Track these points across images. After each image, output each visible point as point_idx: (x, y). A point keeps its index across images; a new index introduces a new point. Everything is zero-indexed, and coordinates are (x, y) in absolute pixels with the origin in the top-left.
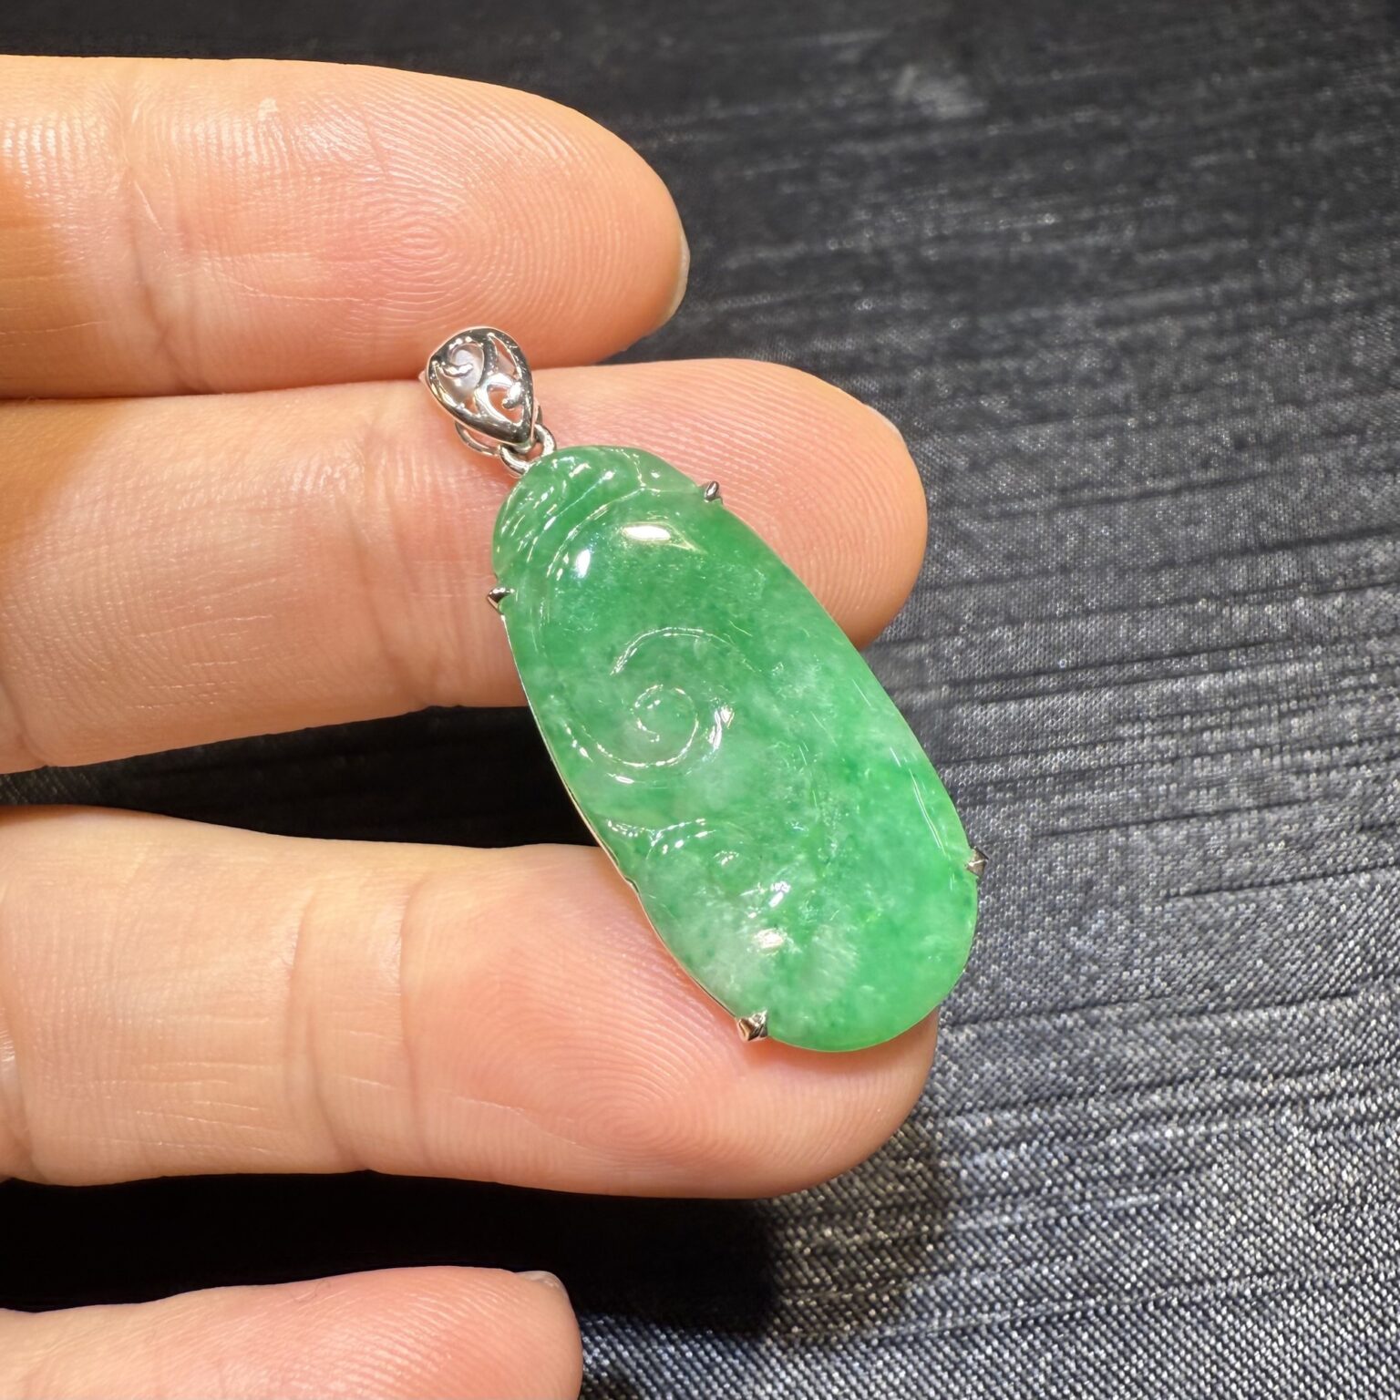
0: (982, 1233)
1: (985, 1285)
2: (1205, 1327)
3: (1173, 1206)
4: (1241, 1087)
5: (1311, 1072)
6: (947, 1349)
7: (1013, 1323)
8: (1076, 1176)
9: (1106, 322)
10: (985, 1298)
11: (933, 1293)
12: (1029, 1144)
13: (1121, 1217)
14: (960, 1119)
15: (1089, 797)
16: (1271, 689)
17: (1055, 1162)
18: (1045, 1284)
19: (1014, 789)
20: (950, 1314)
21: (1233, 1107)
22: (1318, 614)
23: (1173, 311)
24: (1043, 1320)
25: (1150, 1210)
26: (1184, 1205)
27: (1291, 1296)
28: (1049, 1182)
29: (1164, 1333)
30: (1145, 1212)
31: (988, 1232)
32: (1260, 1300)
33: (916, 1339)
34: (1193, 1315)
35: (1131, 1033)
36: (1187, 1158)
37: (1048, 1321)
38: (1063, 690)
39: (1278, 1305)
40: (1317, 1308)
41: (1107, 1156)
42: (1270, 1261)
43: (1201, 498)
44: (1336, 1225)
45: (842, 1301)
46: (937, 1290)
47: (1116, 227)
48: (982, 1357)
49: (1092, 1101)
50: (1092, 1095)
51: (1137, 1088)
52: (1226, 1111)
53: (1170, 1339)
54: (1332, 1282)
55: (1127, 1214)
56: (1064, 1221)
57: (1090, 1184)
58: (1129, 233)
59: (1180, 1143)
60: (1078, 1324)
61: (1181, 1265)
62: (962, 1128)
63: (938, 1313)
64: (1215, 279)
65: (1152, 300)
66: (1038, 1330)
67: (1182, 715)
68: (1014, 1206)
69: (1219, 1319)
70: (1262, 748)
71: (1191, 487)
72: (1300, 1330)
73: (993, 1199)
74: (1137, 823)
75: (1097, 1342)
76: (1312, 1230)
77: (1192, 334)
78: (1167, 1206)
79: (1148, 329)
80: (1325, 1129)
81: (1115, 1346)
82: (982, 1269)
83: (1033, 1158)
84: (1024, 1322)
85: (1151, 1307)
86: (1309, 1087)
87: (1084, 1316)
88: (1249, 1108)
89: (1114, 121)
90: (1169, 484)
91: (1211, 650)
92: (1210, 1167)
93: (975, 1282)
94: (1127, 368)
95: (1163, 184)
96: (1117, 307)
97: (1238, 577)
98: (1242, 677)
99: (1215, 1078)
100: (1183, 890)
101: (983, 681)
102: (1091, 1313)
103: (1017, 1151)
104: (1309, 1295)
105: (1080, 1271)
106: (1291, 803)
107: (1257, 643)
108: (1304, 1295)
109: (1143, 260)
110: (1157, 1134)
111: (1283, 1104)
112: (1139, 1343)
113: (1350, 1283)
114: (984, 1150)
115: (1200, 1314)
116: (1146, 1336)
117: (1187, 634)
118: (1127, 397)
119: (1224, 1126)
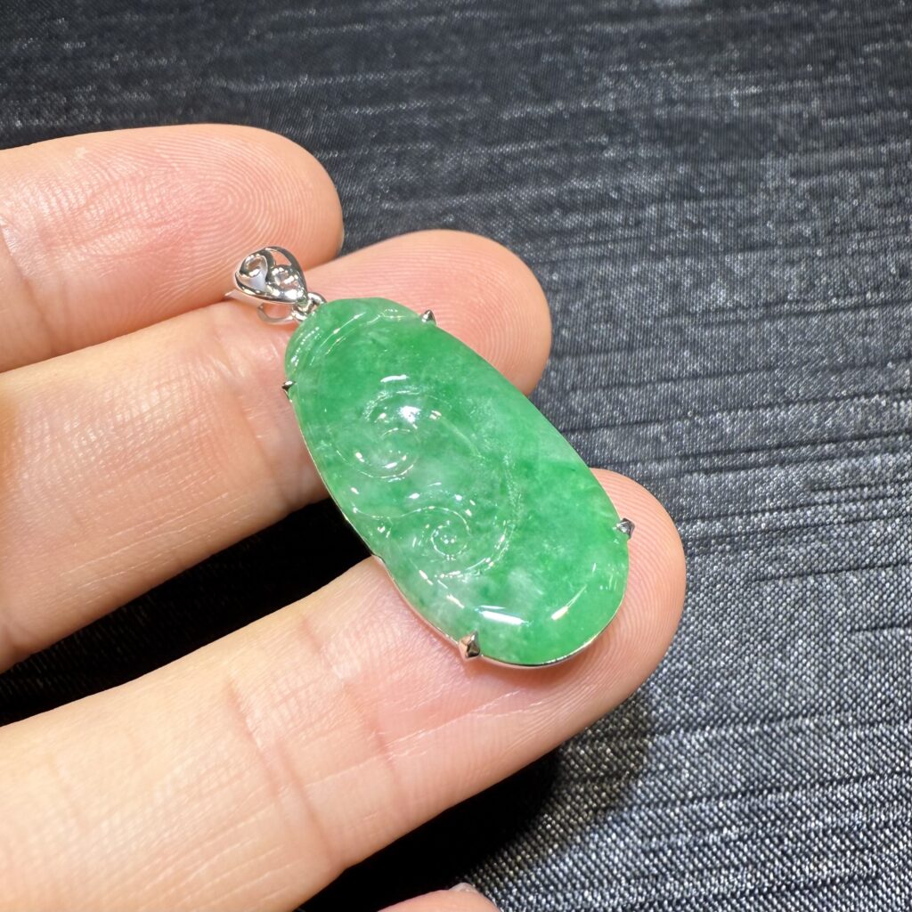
19: (732, 542)
23: (848, 166)
38: (769, 464)
43: (875, 314)
47: (806, 101)
51: (831, 783)
58: (815, 104)
64: (883, 142)
65: (835, 157)
67: (863, 486)
71: (867, 306)
77: (866, 185)
90: (850, 302)
91: (883, 435)
95: (841, 66)
96: (803, 161)
101: (708, 454)
114: (711, 831)
117: (865, 422)
118: (815, 233)
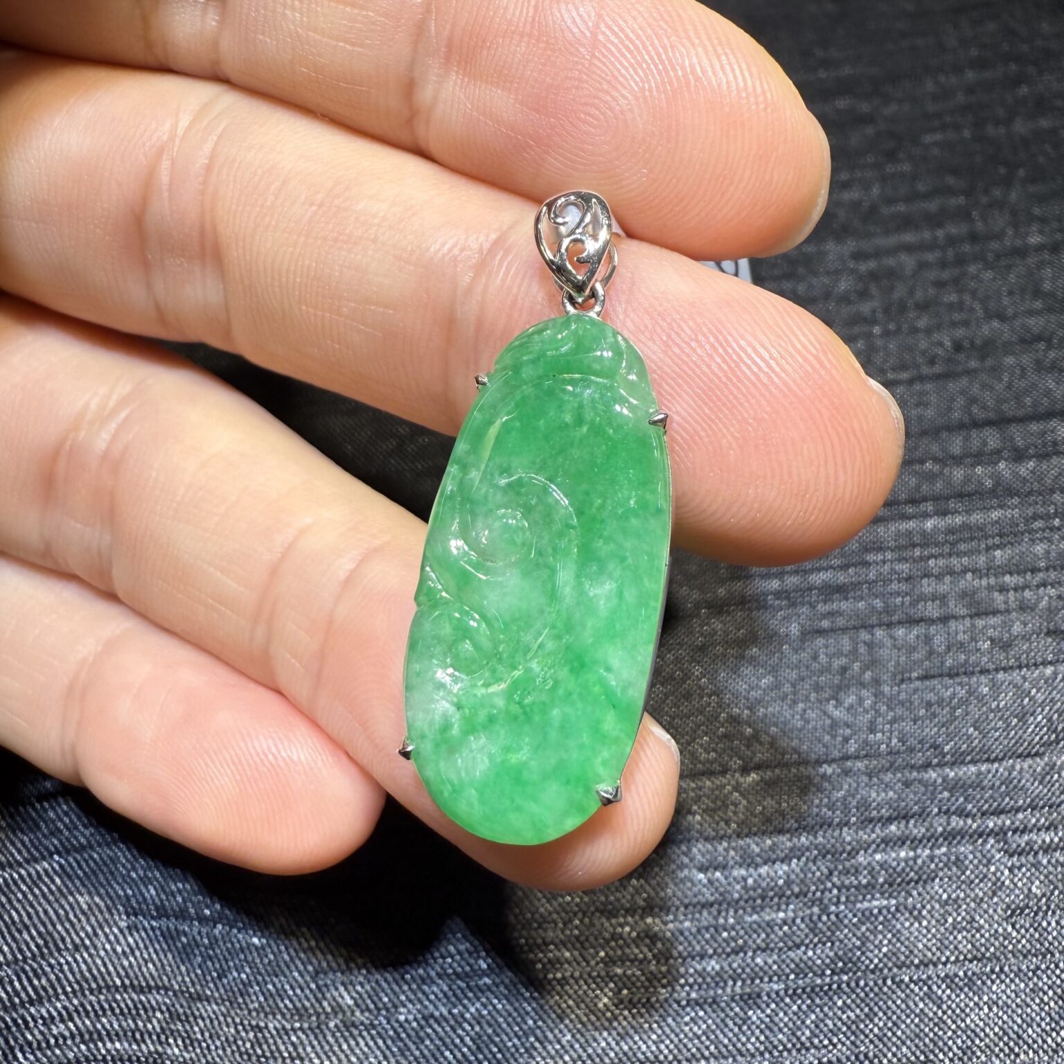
0: (763, 925)
1: (766, 963)
2: (929, 998)
3: (906, 908)
4: (957, 823)
5: (1009, 812)
6: (737, 1009)
7: (786, 991)
8: (834, 885)
9: (858, 256)
10: (765, 973)
11: (727, 968)
12: (799, 860)
13: (867, 916)
14: (748, 840)
15: (844, 605)
16: (981, 528)
17: (818, 874)
18: (810, 963)
19: (788, 598)
20: (739, 983)
21: (951, 836)
22: (1016, 474)
23: (909, 248)
24: (808, 990)
25: (889, 911)
26: (914, 908)
27: (994, 976)
28: (813, 888)
29: (899, 1002)
30: (885, 912)
31: (768, 924)
32: (970, 979)
33: (714, 1001)
34: (921, 989)
35: (875, 779)
36: (916, 873)
37: (813, 990)
39: (984, 983)
40: (1013, 987)
41: (857, 871)
42: (978, 950)
43: (928, 386)
44: (1028, 925)
45: (660, 972)
46: (730, 965)
47: (866, 186)
48: (762, 1016)
49: (845, 829)
50: (846, 825)
51: (879, 821)
52: (945, 839)
53: (903, 1006)
54: (1024, 967)
55: (871, 913)
56: (824, 918)
57: (844, 890)
58: (875, 191)
59: (911, 863)
60: (835, 993)
61: (911, 952)
62: (749, 846)
63: (730, 983)
64: (940, 225)
65: (892, 240)
66: (805, 996)
67: (914, 546)
68: (787, 905)
69: (940, 992)
70: (974, 572)
71: (922, 379)
72: (1000, 1003)
73: (772, 899)
74: (880, 626)
75: (849, 1007)
76: (1010, 929)
77: (922, 266)
78: (901, 908)
79: (890, 262)
80: (1020, 855)
81: (862, 1010)
82: (764, 951)
83: (802, 870)
84: (795, 990)
85: (889, 982)
86: (1008, 822)
87: (839, 987)
88: (963, 838)
89: (865, 107)
90: (905, 376)
91: (936, 499)
92: (933, 880)
93: (758, 960)
94: (873, 289)
95: (901, 155)
96: (866, 245)
97: (956, 445)
98: (958, 520)
99: (937, 815)
100: (915, 675)
102: (844, 986)
103: (789, 865)
104: (1007, 976)
105: (836, 954)
106: (995, 613)
107: (969, 495)
108: (1003, 977)
109: (886, 211)
110: (894, 855)
111: (988, 835)
112: (880, 1008)
113: (1038, 968)
114: (765, 863)
115: (925, 988)
116: (885, 1003)
117: (918, 488)
118: (874, 312)
119: (944, 849)
